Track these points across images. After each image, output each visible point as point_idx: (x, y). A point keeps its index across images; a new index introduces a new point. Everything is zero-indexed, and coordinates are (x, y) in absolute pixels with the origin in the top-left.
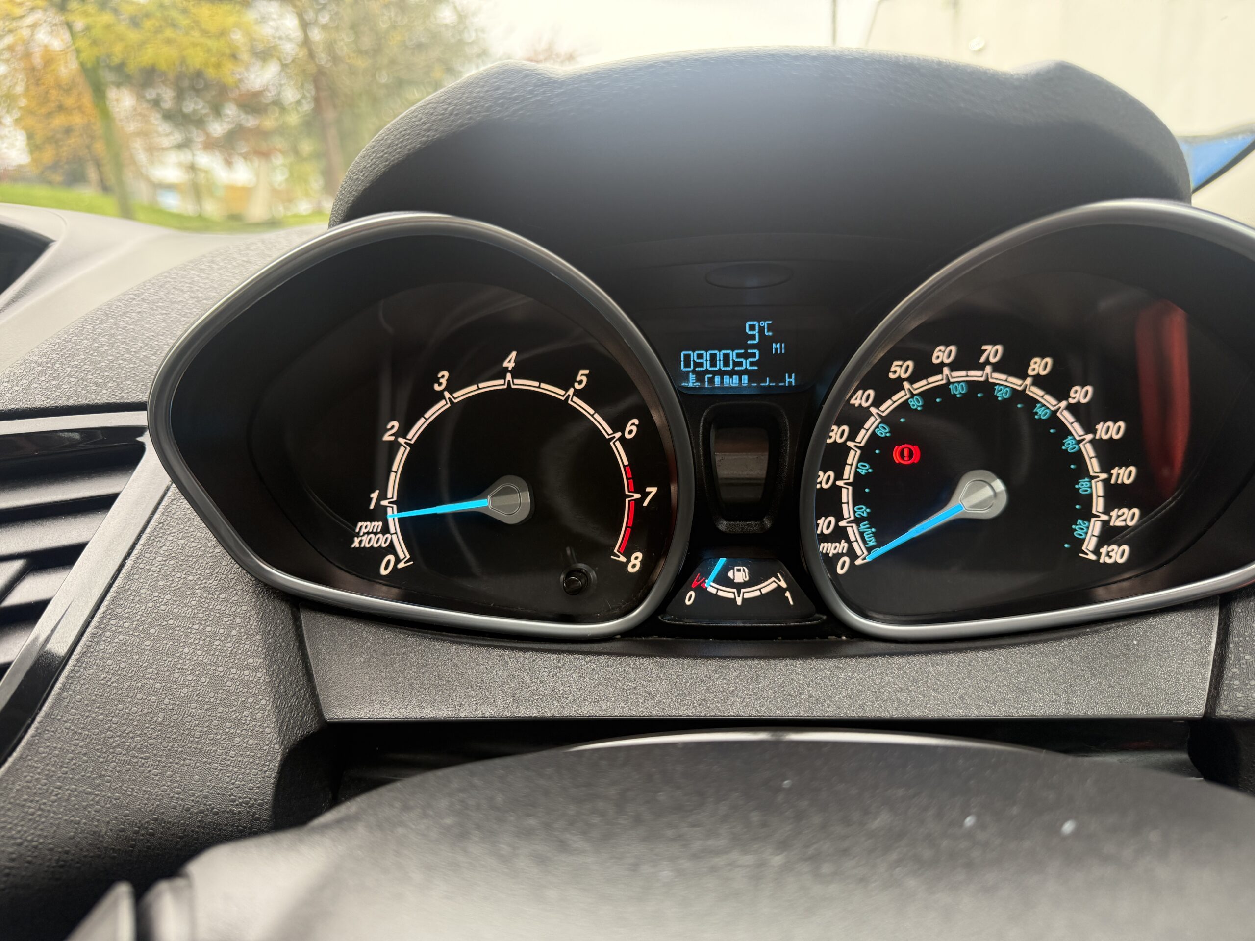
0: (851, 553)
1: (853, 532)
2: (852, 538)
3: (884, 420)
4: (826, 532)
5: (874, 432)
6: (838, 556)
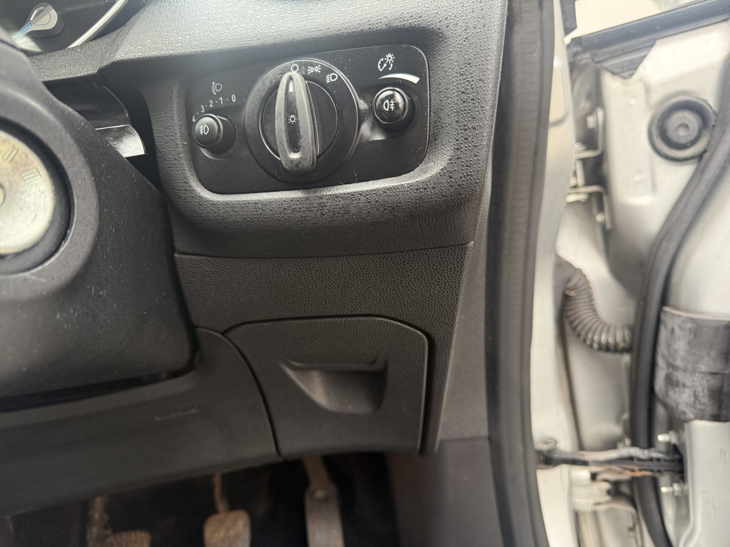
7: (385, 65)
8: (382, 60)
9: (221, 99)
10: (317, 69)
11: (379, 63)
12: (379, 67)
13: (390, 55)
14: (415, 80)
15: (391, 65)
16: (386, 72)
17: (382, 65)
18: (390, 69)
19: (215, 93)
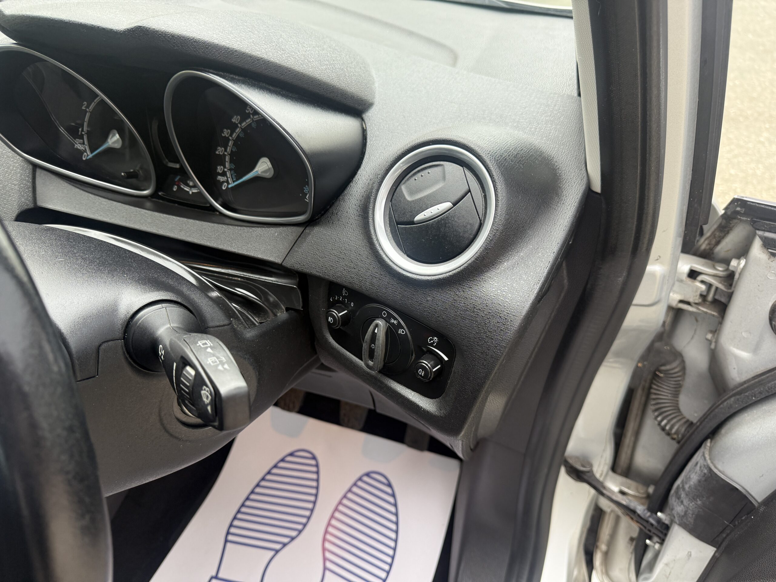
0: (227, 182)
1: (228, 174)
2: (228, 176)
3: (243, 130)
4: (220, 172)
5: (238, 135)
6: (223, 182)
7: (432, 341)
8: (431, 338)
9: (346, 300)
10: (395, 322)
11: (429, 338)
12: (429, 340)
13: (436, 338)
14: (446, 359)
15: (435, 344)
16: (432, 345)
17: (430, 340)
18: (434, 345)
19: (344, 295)
